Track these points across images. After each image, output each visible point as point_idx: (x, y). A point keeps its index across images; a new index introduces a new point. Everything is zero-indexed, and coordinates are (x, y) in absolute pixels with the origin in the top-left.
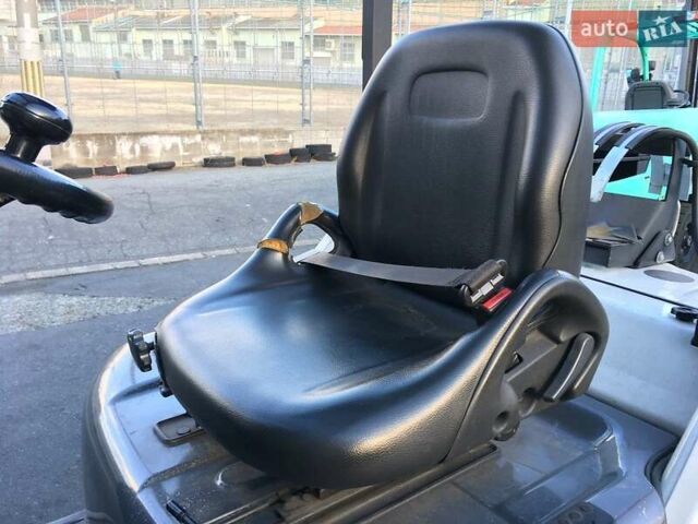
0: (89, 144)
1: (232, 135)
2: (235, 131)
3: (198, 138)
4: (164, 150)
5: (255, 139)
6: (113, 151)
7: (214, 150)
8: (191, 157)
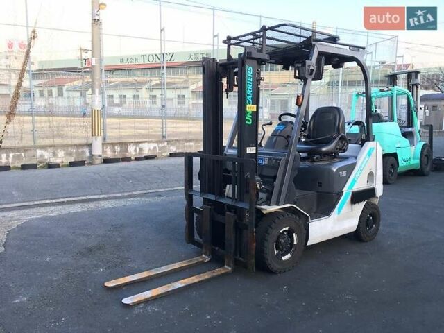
0: (116, 147)
1: (182, 142)
2: (183, 140)
3: (166, 144)
4: (150, 150)
5: (192, 144)
6: (127, 151)
7: (173, 149)
8: (161, 153)
